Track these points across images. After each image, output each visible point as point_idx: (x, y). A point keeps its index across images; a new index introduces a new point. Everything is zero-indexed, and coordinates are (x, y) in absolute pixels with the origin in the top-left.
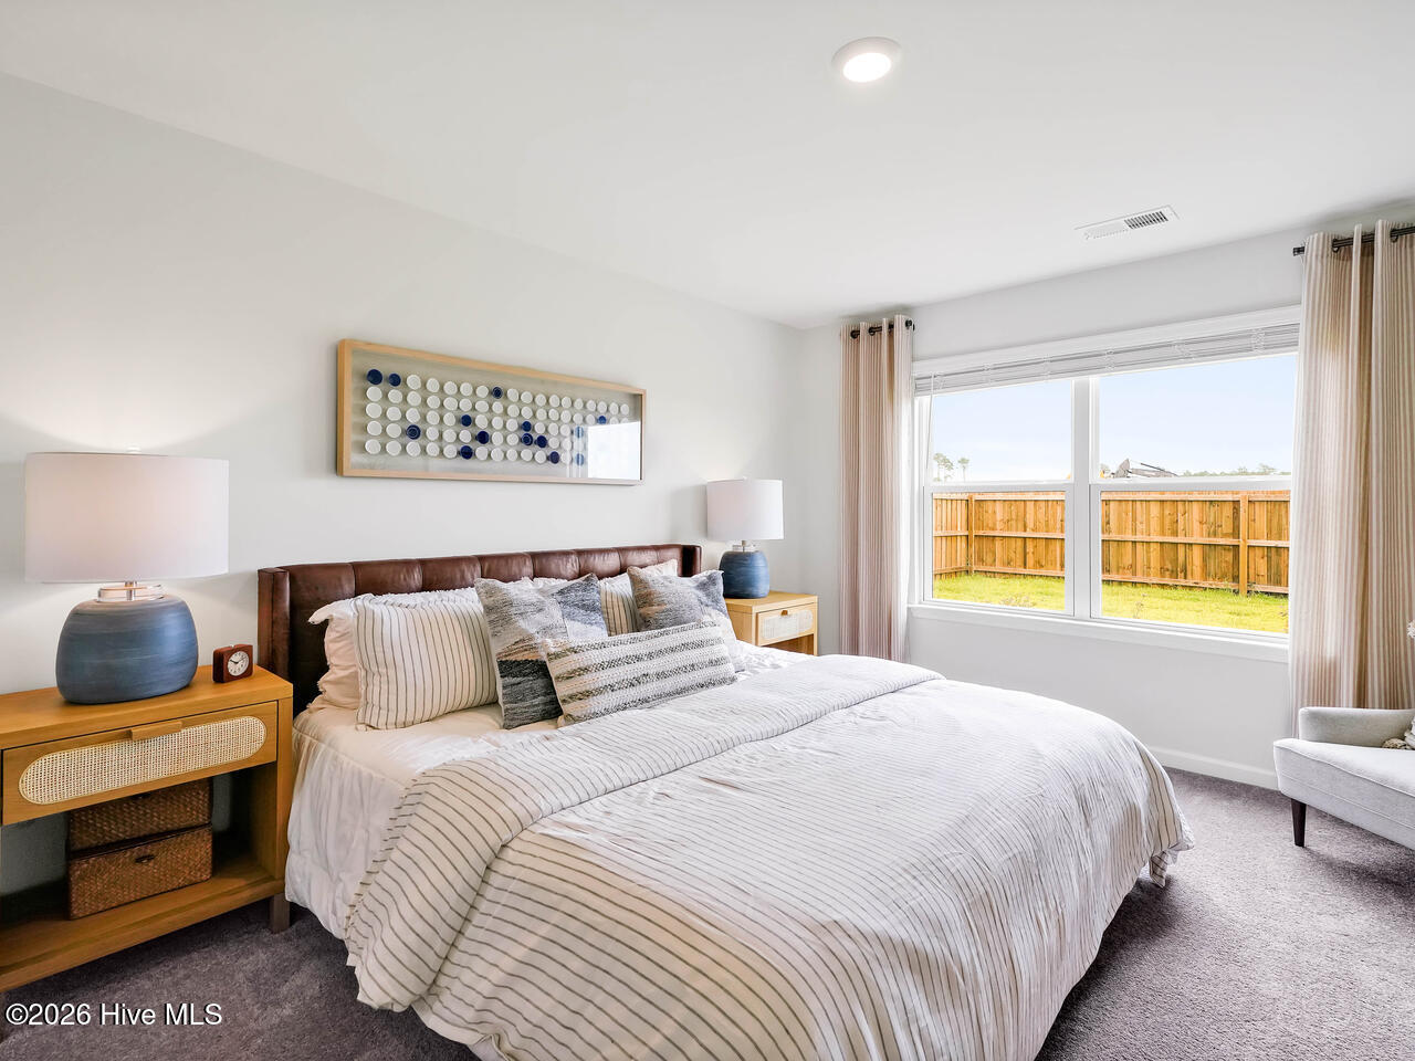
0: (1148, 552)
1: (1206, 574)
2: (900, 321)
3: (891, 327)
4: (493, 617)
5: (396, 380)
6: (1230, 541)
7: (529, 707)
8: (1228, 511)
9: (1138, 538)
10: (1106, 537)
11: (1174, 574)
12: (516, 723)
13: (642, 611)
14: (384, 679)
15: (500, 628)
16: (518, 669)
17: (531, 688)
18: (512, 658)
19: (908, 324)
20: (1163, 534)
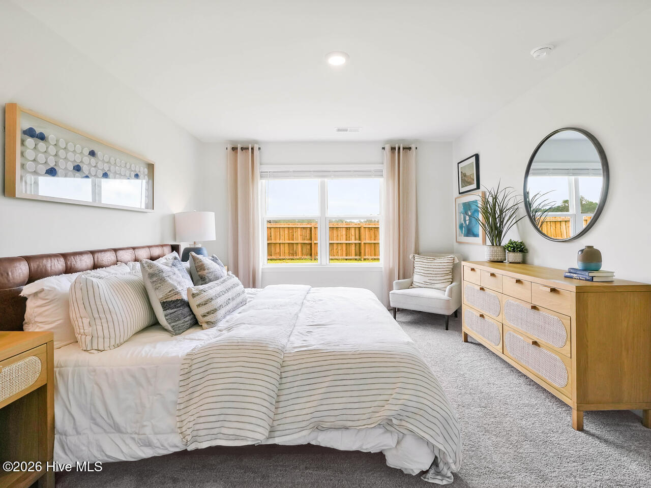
0: (284, 247)
1: (302, 254)
2: (256, 147)
3: (252, 149)
4: (155, 279)
5: (42, 137)
6: (309, 242)
7: (183, 323)
8: (308, 231)
9: (281, 242)
10: (269, 242)
11: (293, 255)
12: (181, 331)
13: (199, 273)
14: (104, 321)
15: (159, 285)
16: (174, 305)
17: (182, 313)
18: (170, 299)
19: (259, 149)
20: (289, 240)
